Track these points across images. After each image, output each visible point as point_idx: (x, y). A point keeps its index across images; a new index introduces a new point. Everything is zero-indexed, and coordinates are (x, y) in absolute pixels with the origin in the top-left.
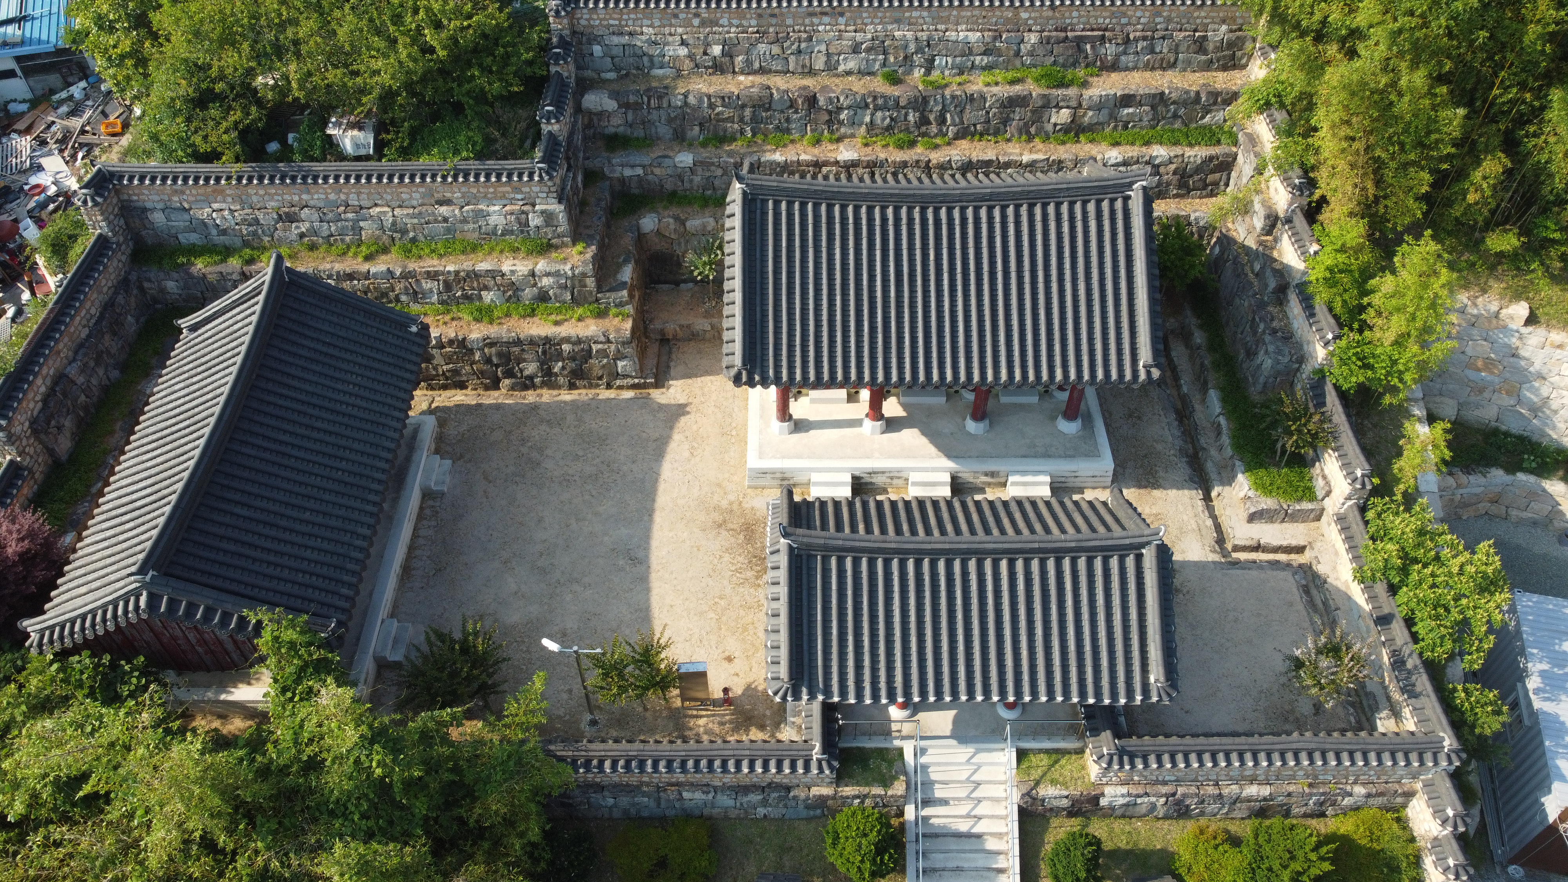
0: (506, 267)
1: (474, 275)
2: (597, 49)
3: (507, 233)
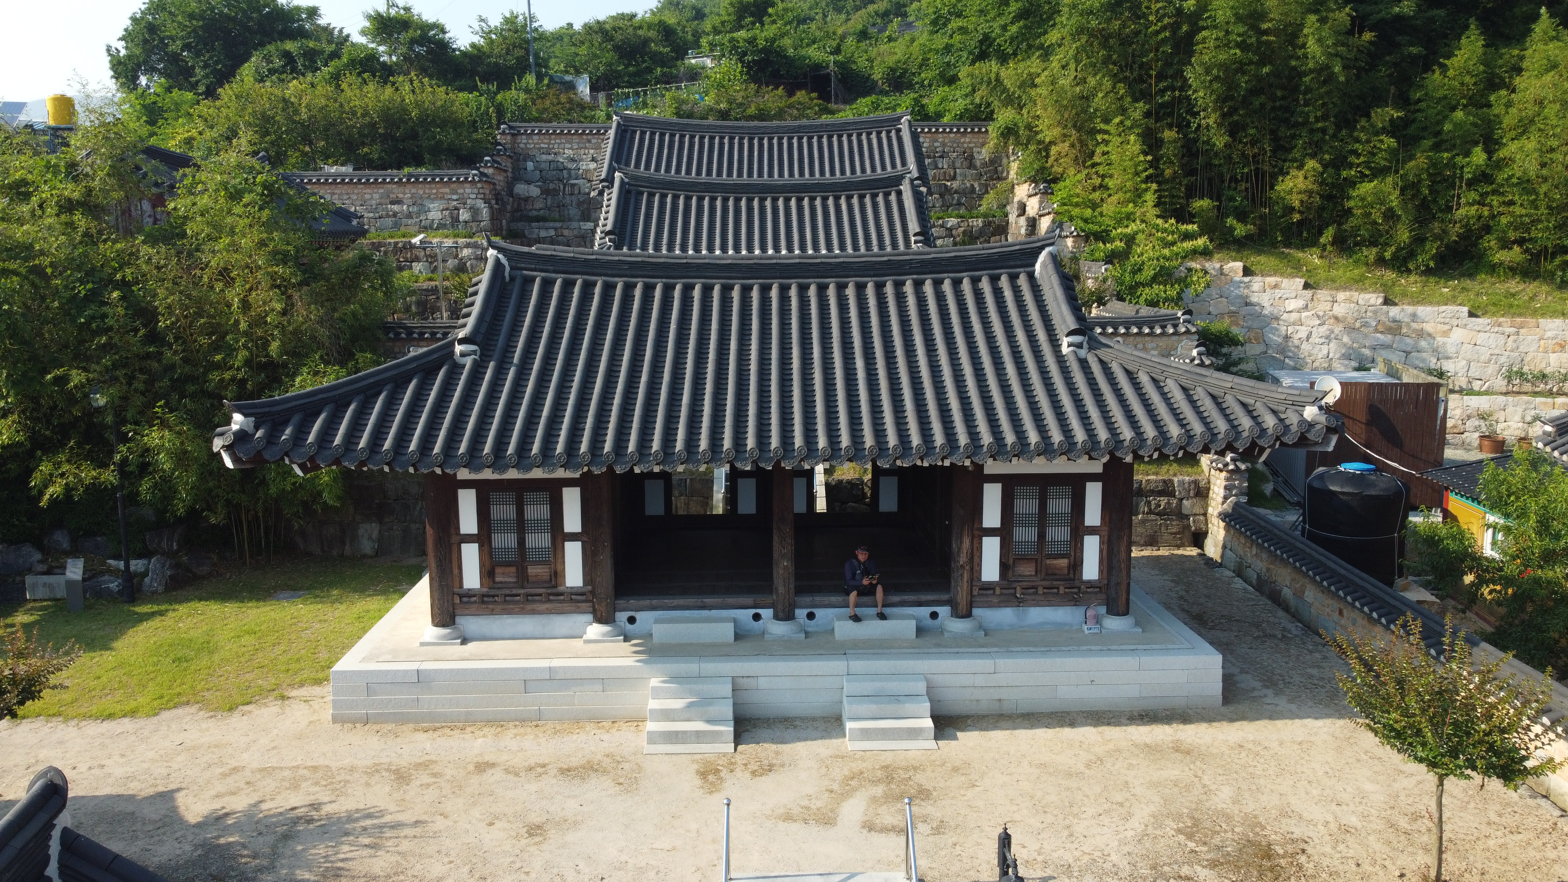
0: (437, 242)
1: (410, 247)
2: (530, 165)
3: (441, 226)
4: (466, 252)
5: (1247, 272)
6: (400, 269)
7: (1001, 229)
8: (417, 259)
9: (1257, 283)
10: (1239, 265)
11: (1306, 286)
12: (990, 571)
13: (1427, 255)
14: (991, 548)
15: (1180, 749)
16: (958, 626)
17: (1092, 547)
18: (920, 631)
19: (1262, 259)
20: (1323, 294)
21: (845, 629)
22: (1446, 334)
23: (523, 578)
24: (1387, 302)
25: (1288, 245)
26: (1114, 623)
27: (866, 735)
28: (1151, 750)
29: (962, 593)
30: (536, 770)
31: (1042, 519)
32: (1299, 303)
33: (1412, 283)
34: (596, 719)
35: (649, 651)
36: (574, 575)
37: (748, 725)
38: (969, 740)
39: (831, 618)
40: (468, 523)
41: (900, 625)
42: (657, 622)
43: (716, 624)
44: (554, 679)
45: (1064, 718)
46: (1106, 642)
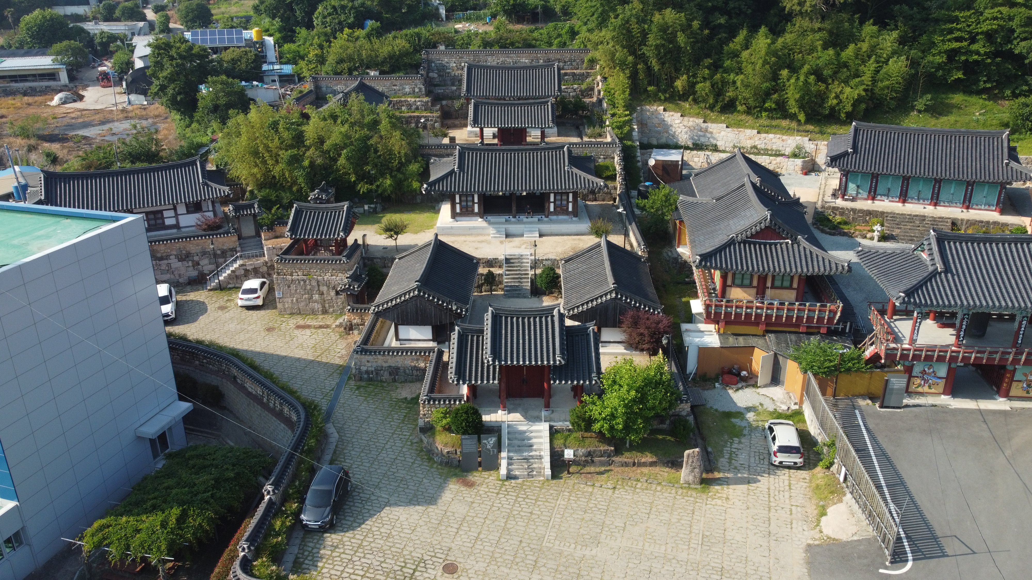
0: (409, 99)
1: (401, 101)
2: (433, 65)
3: (410, 94)
4: (419, 103)
5: (665, 110)
6: (398, 109)
7: (592, 89)
8: (403, 106)
9: (667, 114)
10: (662, 108)
11: (682, 116)
12: (552, 209)
13: (717, 108)
14: (552, 205)
15: (579, 239)
16: (546, 219)
17: (570, 205)
18: (539, 220)
19: (671, 105)
20: (686, 119)
21: (525, 220)
22: (719, 133)
23: (467, 210)
24: (704, 122)
25: (680, 100)
26: (574, 219)
27: (527, 237)
28: (574, 240)
29: (547, 213)
30: (474, 242)
31: (561, 200)
32: (679, 121)
33: (713, 115)
34: (481, 235)
35: (490, 223)
36: (476, 210)
37: (507, 236)
38: (544, 238)
39: (523, 218)
40: (458, 200)
41: (535, 219)
42: (490, 218)
43: (502, 219)
44: (474, 228)
45: (563, 235)
46: (572, 222)
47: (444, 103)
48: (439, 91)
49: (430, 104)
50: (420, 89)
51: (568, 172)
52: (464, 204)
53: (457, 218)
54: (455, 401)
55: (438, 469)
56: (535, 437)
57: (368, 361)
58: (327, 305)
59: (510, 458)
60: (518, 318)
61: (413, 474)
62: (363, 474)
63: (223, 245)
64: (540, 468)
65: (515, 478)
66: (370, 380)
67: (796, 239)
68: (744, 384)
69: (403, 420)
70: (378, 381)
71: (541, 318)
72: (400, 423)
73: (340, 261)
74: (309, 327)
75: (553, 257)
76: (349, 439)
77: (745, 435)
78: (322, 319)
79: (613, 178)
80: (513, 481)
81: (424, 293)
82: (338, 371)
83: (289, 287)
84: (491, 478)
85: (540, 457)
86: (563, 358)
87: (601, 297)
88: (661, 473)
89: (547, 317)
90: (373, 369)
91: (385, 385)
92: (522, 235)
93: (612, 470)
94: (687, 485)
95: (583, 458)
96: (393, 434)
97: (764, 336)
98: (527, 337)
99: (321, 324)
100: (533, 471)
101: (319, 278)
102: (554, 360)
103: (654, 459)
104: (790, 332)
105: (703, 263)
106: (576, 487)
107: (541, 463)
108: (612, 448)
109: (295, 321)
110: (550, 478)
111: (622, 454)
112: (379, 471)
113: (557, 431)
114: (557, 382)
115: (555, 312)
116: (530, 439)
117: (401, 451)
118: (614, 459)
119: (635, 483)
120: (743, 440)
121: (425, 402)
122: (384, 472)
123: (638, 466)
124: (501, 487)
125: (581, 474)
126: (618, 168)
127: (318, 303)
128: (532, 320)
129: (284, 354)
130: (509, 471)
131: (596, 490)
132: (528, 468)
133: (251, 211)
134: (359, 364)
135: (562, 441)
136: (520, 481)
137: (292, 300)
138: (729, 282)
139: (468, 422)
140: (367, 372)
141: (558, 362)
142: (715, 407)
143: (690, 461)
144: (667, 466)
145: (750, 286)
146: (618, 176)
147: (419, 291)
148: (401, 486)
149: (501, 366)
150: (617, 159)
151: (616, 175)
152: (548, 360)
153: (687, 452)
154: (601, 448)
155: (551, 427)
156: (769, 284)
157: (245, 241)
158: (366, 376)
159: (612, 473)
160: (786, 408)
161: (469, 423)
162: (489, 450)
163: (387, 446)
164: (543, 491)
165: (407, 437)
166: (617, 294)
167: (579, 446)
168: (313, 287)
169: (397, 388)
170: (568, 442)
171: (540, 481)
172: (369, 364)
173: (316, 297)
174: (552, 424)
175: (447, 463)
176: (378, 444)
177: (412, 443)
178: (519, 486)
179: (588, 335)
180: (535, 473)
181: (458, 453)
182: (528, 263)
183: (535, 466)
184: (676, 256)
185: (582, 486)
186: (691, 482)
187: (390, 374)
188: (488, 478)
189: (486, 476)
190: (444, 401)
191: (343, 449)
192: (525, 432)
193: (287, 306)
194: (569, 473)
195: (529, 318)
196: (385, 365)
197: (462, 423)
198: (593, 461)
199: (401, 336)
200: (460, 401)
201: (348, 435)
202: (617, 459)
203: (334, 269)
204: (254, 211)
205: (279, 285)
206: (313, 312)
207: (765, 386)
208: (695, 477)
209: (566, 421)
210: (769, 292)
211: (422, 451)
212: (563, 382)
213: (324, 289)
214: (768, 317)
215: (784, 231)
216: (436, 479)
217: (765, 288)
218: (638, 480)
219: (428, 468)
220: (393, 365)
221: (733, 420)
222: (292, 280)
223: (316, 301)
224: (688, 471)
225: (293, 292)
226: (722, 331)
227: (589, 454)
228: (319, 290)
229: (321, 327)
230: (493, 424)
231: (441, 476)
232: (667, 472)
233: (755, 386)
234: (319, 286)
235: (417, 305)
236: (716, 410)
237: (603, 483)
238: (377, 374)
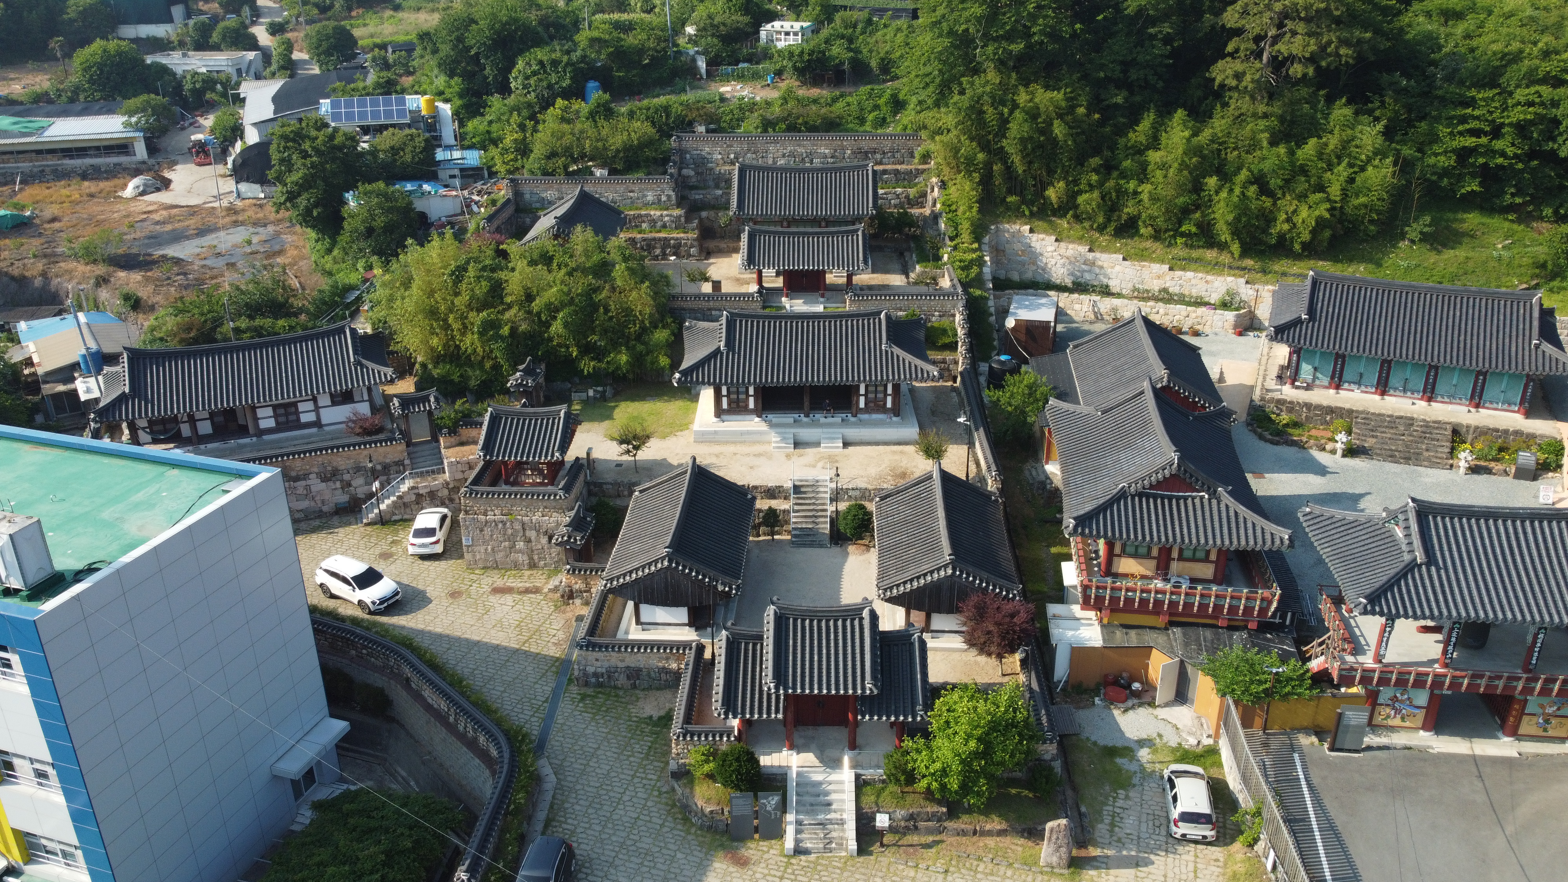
0: (652, 213)
1: (640, 216)
2: (688, 156)
3: (653, 203)
4: (666, 219)
5: (1031, 231)
6: (636, 226)
7: (924, 195)
8: (644, 222)
9: (1035, 237)
10: (1028, 227)
11: (1057, 240)
12: (862, 405)
13: (1110, 229)
14: (862, 399)
15: (901, 452)
16: (853, 419)
17: (889, 399)
18: (843, 421)
19: (1040, 223)
20: (1063, 244)
21: (823, 420)
22: (1113, 267)
23: (738, 406)
24: (1091, 250)
25: (1054, 215)
26: (895, 419)
27: (825, 447)
28: (894, 452)
29: (854, 411)
31: (876, 392)
32: (1053, 248)
33: (1104, 240)
34: (759, 442)
35: (772, 425)
36: (751, 404)
37: (797, 444)
38: (851, 449)
39: (819, 417)
40: (724, 391)
41: (837, 419)
42: (773, 417)
43: (789, 418)
44: (748, 433)
45: (877, 443)
46: (891, 425)
47: (704, 214)
48: (697, 197)
49: (683, 219)
50: (669, 196)
51: (887, 352)
52: (734, 396)
53: (724, 417)
54: (721, 737)
55: (697, 836)
56: (835, 792)
57: (597, 660)
58: (536, 557)
59: (799, 823)
60: (811, 621)
61: (662, 844)
62: (592, 843)
63: (385, 457)
64: (842, 838)
65: (806, 852)
66: (600, 685)
67: (1215, 491)
68: (1136, 701)
69: (648, 754)
70: (610, 687)
71: (844, 621)
72: (642, 759)
73: (555, 495)
74: (508, 590)
75: (863, 485)
76: (571, 785)
77: (1134, 786)
78: (529, 577)
79: (953, 347)
80: (803, 857)
81: (678, 564)
82: (554, 669)
83: (482, 530)
84: (772, 851)
85: (842, 822)
86: (875, 685)
87: (932, 572)
88: (1013, 847)
89: (852, 620)
90: (604, 670)
91: (621, 693)
92: (817, 444)
93: (942, 841)
94: (1049, 870)
95: (903, 824)
96: (633, 776)
97: (1166, 629)
98: (824, 651)
99: (527, 585)
100: (831, 842)
101: (525, 519)
102: (863, 688)
103: (1004, 826)
104: (1205, 626)
105: (1080, 530)
106: (892, 870)
107: (843, 830)
108: (944, 810)
109: (490, 580)
110: (855, 854)
111: (958, 818)
112: (614, 839)
113: (866, 783)
114: (867, 717)
115: (866, 613)
116: (827, 794)
117: (645, 805)
118: (946, 824)
119: (975, 863)
120: (1131, 794)
121: (678, 737)
122: (622, 840)
123: (981, 835)
124: (786, 868)
125: (899, 846)
126: (960, 332)
127: (523, 554)
128: (831, 623)
129: (475, 638)
130: (797, 841)
131: (920, 875)
132: (825, 838)
133: (424, 407)
134: (583, 662)
135: (873, 798)
136: (812, 857)
137: (486, 550)
138: (1117, 550)
139: (739, 773)
140: (595, 675)
141: (868, 692)
142: (1093, 738)
143: (1054, 837)
144: (1022, 836)
145: (1148, 556)
146: (960, 344)
147: (670, 561)
148: (646, 863)
149: (786, 695)
150: (958, 318)
151: (957, 342)
152: (854, 688)
153: (1049, 825)
154: (929, 809)
155: (858, 777)
156: (1175, 554)
157: (415, 449)
158: (593, 680)
159: (944, 845)
160: (1196, 742)
161: (742, 775)
162: (769, 812)
163: (626, 798)
164: (846, 874)
165: (653, 783)
166: (954, 569)
167: (897, 806)
168: (516, 531)
169: (638, 699)
170: (882, 799)
171: (841, 858)
172: (599, 664)
173: (520, 545)
174: (860, 771)
175: (710, 828)
176: (611, 794)
177: (660, 793)
178: (812, 865)
179: (912, 644)
180: (834, 845)
181: (726, 813)
182: (826, 492)
183: (834, 834)
184: (1042, 478)
185: (901, 867)
186: (1054, 864)
187: (628, 678)
188: (768, 852)
189: (765, 849)
190: (706, 737)
191: (563, 802)
192: (820, 783)
193: (478, 557)
194: (882, 845)
195: (828, 621)
196: (621, 665)
197: (731, 776)
198: (916, 828)
199: (643, 619)
200: (728, 737)
201: (569, 779)
202: (950, 825)
203: (546, 507)
204: (430, 406)
205: (467, 528)
206: (516, 566)
207: (1167, 705)
208: (1060, 858)
209: (879, 767)
210: (1175, 566)
211: (674, 806)
212: (876, 718)
213: (532, 534)
214: (1173, 604)
215: (1197, 480)
216: (695, 853)
217: (1169, 559)
218: (980, 859)
219: (682, 834)
220: (633, 665)
221: (1119, 761)
222: (487, 522)
223: (520, 551)
224: (1050, 850)
225: (487, 538)
226: (1105, 621)
227: (911, 817)
228: (524, 535)
229: (527, 591)
230: (775, 771)
231: (702, 847)
232: (1022, 846)
233: (1152, 704)
234: (524, 530)
235: (666, 578)
236: (1095, 743)
237: (930, 863)
238: (609, 677)
